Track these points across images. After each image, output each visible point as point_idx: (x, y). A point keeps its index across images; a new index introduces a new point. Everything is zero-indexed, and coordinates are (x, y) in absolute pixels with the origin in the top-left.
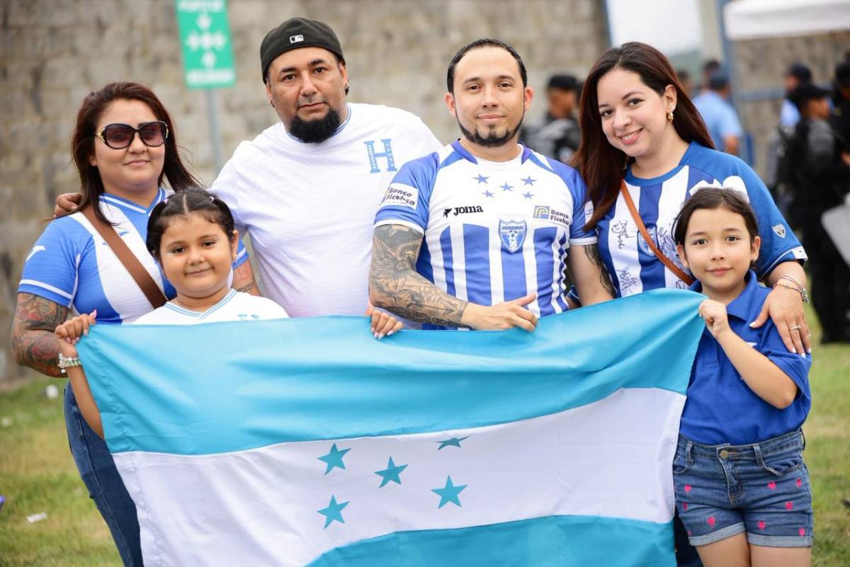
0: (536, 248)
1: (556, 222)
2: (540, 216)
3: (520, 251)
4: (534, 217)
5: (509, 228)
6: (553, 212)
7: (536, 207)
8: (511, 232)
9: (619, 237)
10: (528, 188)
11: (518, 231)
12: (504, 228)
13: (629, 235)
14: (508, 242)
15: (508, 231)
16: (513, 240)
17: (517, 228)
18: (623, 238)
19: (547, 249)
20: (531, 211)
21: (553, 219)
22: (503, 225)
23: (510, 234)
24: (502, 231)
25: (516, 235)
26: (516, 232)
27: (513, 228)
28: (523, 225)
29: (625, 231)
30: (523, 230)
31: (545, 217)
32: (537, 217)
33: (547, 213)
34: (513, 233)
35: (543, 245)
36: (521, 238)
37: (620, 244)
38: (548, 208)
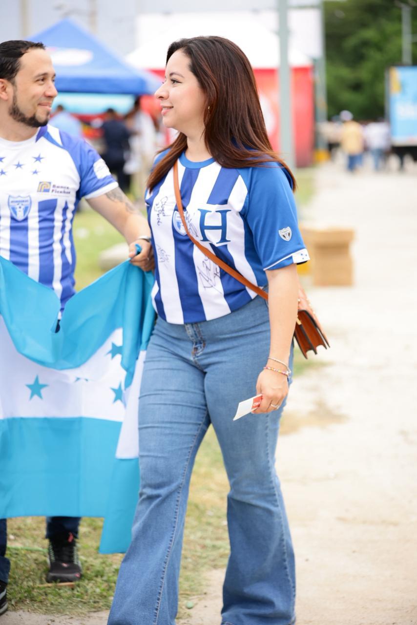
0: (40, 216)
1: (57, 194)
2: (42, 190)
3: (26, 219)
4: (38, 191)
5: (17, 202)
6: (54, 186)
7: (40, 183)
8: (18, 204)
9: (158, 215)
10: (37, 165)
11: (24, 203)
12: (12, 202)
13: (166, 214)
14: (15, 213)
15: (16, 204)
16: (20, 211)
17: (23, 201)
18: (161, 215)
19: (50, 217)
20: (36, 186)
21: (54, 192)
22: (11, 200)
23: (18, 207)
24: (11, 204)
25: (23, 207)
26: (22, 205)
27: (19, 201)
28: (28, 199)
29: (163, 210)
30: (29, 203)
31: (47, 191)
32: (40, 191)
33: (48, 188)
34: (20, 205)
35: (45, 214)
36: (26, 210)
37: (159, 222)
38: (50, 183)
